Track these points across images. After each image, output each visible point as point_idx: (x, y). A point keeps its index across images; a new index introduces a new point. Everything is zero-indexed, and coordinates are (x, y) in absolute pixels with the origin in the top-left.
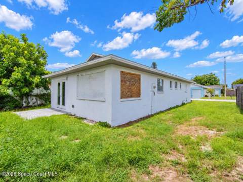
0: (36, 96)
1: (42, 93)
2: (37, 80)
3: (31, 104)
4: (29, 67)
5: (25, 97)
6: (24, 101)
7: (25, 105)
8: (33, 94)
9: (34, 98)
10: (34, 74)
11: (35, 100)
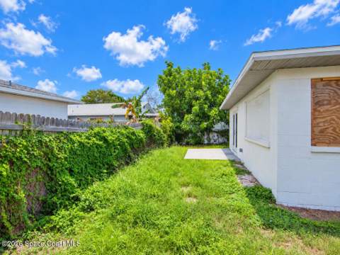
0: (218, 132)
1: (223, 128)
2: (214, 112)
3: (212, 141)
4: (207, 98)
5: (205, 133)
6: (206, 137)
7: (206, 142)
8: (213, 129)
9: (216, 134)
10: (212, 105)
11: (216, 137)
